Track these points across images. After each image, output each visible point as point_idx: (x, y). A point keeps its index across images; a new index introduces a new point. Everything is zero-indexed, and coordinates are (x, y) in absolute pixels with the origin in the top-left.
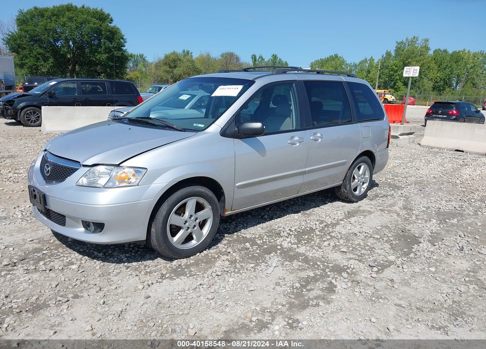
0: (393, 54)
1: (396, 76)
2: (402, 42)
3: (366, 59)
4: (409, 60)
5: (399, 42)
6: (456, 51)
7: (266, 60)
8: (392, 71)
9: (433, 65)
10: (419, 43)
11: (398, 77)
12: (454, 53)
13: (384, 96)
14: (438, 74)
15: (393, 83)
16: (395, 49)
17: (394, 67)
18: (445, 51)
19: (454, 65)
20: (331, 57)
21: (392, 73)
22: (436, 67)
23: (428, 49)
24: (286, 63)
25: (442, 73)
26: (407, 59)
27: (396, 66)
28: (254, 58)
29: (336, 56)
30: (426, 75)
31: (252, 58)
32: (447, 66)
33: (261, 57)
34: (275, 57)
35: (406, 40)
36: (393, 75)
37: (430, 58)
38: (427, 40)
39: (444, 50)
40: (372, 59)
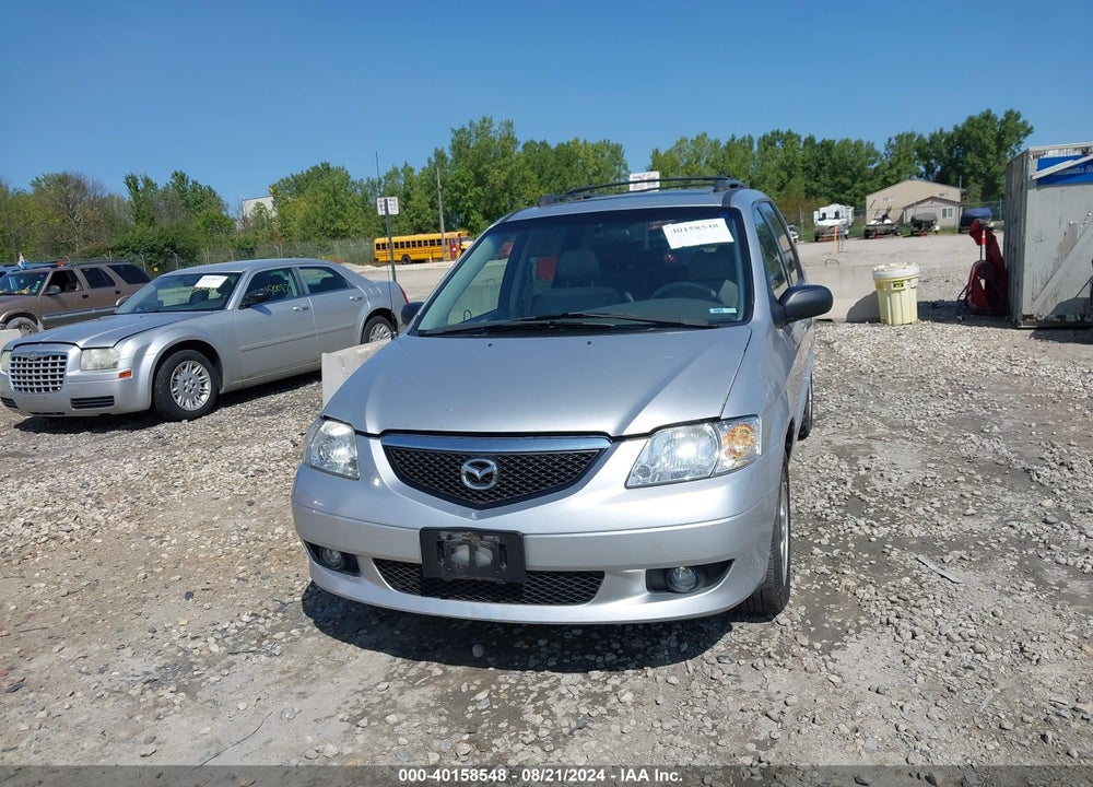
0: (449, 155)
1: (467, 202)
2: (463, 130)
3: (396, 170)
4: (486, 166)
5: (456, 129)
6: (563, 144)
7: (160, 187)
8: (456, 190)
9: (528, 173)
10: (496, 131)
11: (470, 204)
12: (561, 146)
13: (461, 244)
14: (541, 192)
15: (462, 216)
16: (450, 144)
17: (460, 183)
18: (544, 145)
19: (566, 172)
20: (315, 169)
21: (456, 194)
22: (535, 177)
23: (515, 142)
24: (210, 190)
25: (547, 189)
26: (480, 165)
27: (463, 181)
28: (132, 182)
29: (327, 168)
30: (519, 195)
31: (129, 184)
32: (552, 173)
33: (147, 182)
34: (181, 178)
35: (470, 125)
36: (460, 200)
37: (522, 160)
38: (509, 125)
39: (541, 143)
40: (408, 170)
